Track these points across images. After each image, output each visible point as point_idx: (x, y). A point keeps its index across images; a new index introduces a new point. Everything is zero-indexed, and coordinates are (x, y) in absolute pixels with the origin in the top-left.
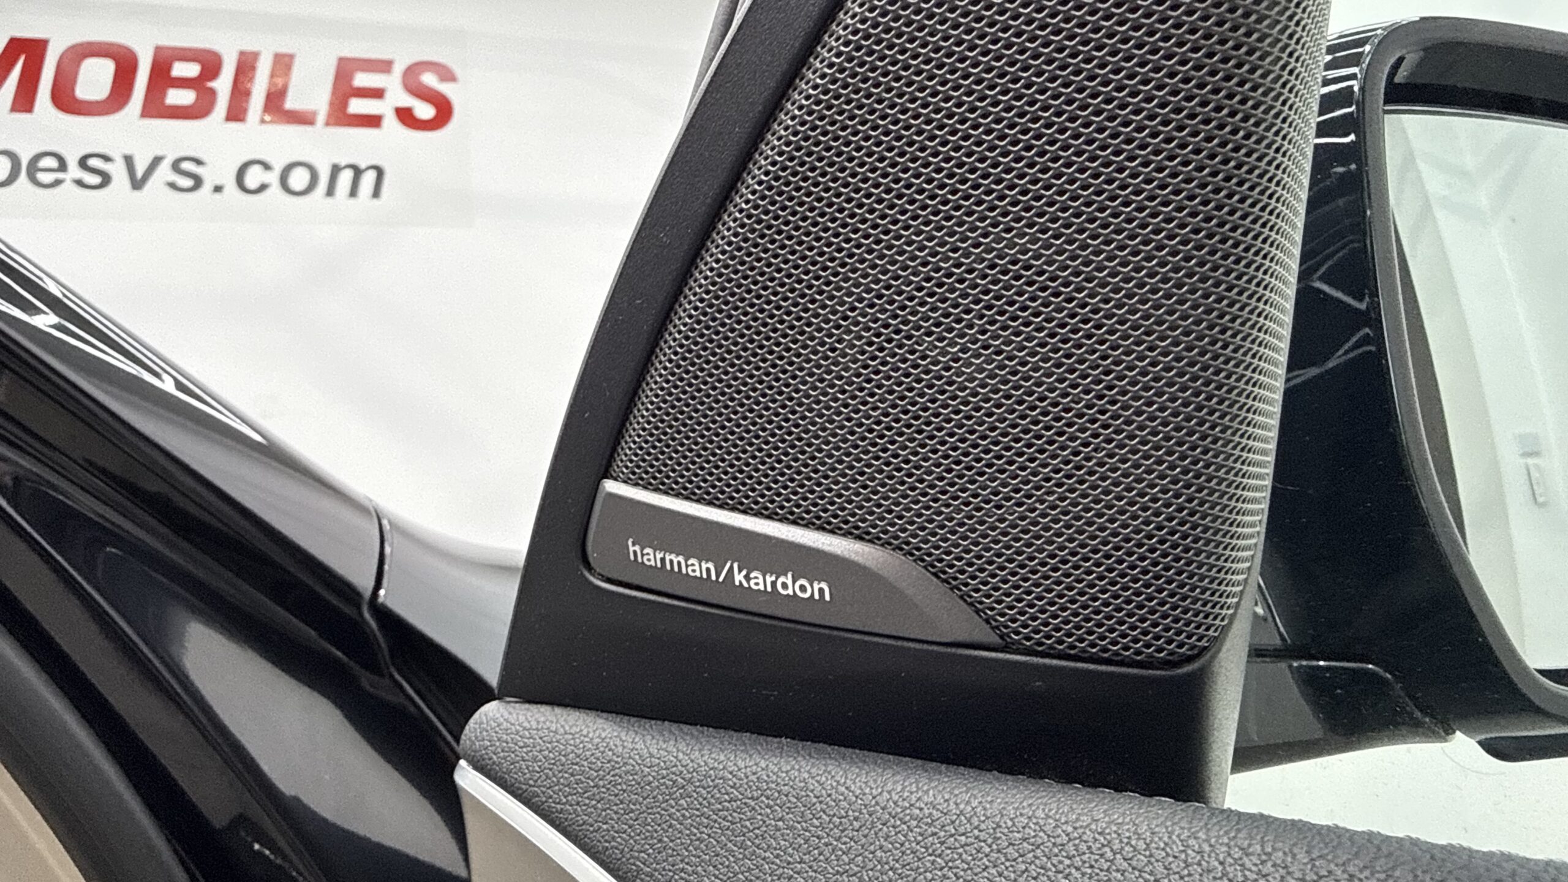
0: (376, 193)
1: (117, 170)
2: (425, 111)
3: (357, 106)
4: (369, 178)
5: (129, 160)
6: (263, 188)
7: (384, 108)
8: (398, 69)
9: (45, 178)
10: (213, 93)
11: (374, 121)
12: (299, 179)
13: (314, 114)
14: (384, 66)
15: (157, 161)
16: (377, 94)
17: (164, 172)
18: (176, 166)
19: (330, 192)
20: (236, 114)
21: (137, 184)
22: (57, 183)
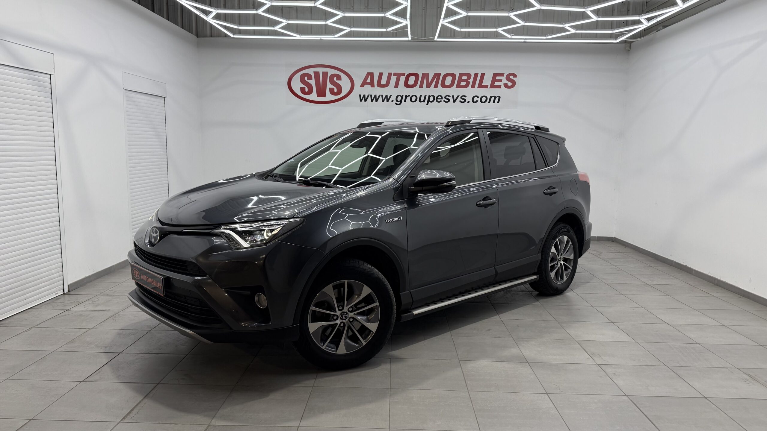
0: (498, 102)
1: (451, 99)
2: (510, 84)
3: (496, 84)
4: (497, 99)
5: (453, 96)
6: (477, 101)
7: (501, 84)
8: (505, 76)
9: (439, 100)
10: (469, 82)
11: (499, 87)
12: (484, 99)
13: (488, 85)
14: (502, 75)
15: (458, 96)
16: (501, 81)
17: (459, 99)
18: (461, 98)
19: (489, 102)
20: (473, 87)
21: (454, 101)
22: (441, 101)
